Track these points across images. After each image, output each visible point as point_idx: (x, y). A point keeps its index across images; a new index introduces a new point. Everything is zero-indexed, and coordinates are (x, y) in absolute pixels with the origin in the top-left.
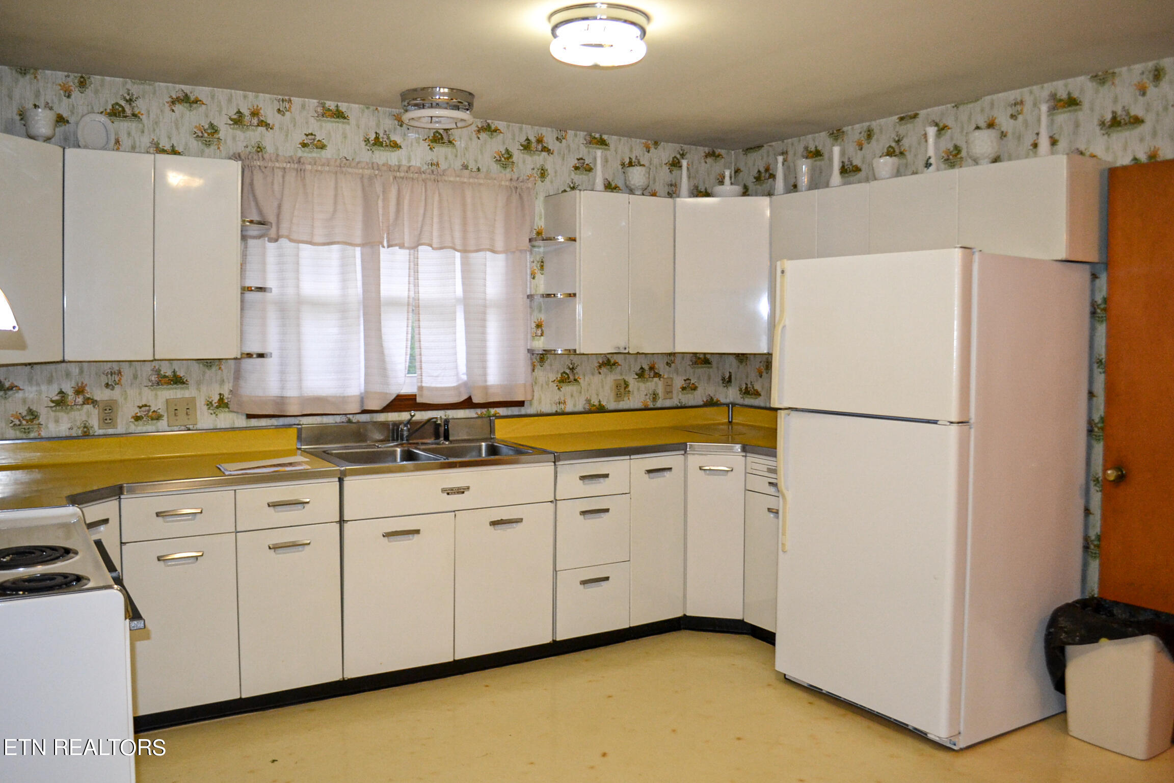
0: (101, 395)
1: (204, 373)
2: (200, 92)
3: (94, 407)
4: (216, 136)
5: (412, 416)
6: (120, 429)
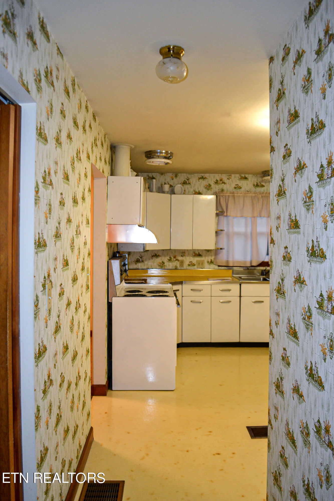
0: (180, 258)
1: (207, 253)
2: (206, 175)
3: (178, 261)
4: (210, 187)
5: (266, 268)
6: (185, 268)
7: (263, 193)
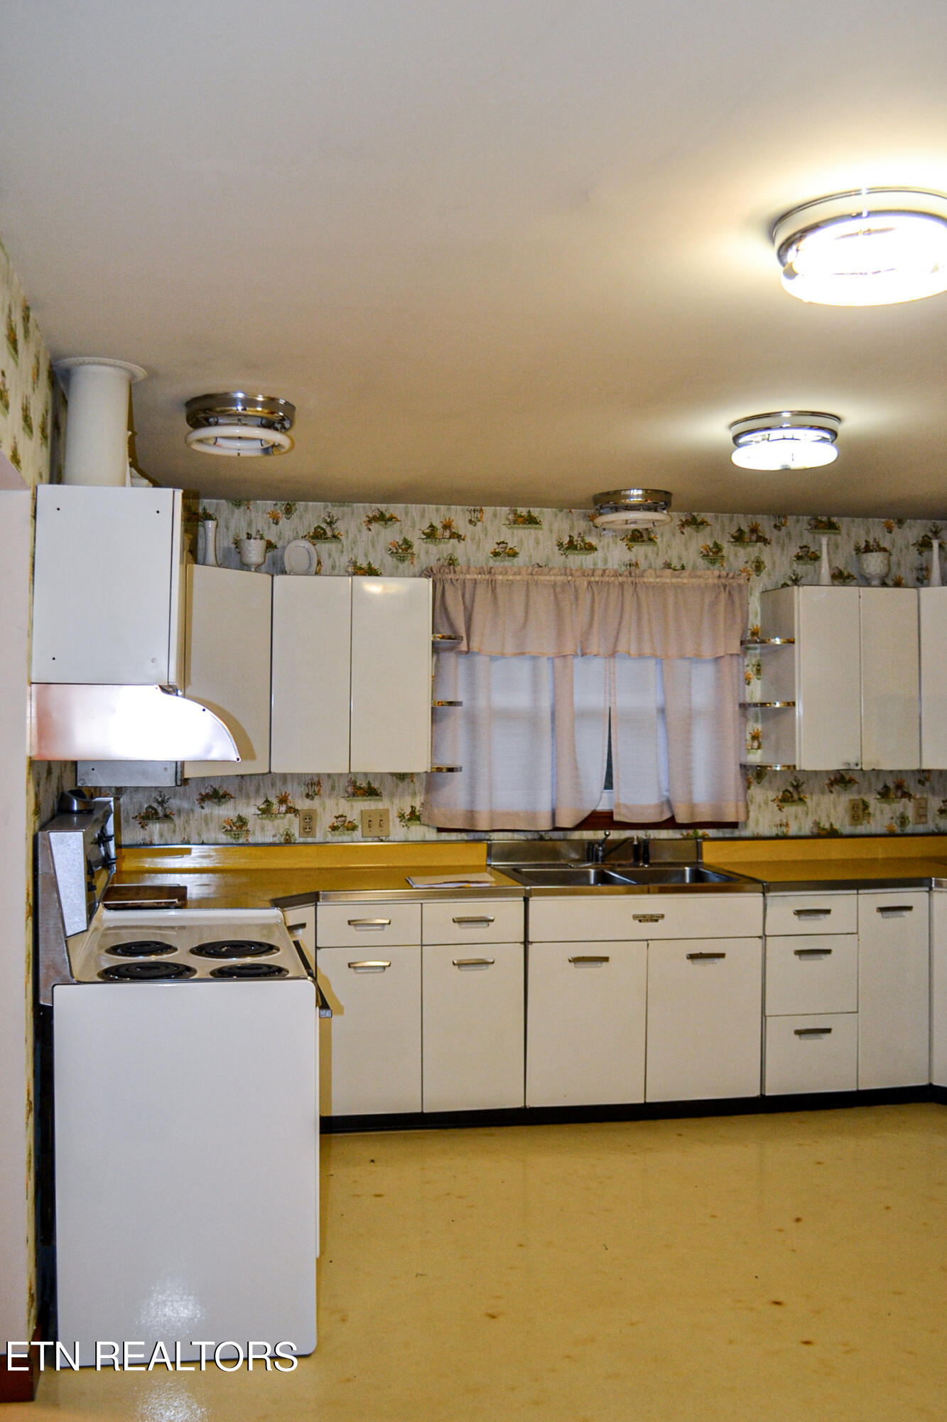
0: (303, 804)
1: (397, 786)
2: (395, 509)
3: (295, 815)
4: (409, 551)
5: (607, 836)
6: (319, 838)
7: (594, 571)
